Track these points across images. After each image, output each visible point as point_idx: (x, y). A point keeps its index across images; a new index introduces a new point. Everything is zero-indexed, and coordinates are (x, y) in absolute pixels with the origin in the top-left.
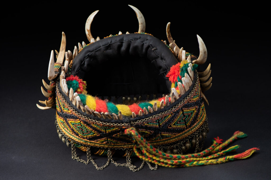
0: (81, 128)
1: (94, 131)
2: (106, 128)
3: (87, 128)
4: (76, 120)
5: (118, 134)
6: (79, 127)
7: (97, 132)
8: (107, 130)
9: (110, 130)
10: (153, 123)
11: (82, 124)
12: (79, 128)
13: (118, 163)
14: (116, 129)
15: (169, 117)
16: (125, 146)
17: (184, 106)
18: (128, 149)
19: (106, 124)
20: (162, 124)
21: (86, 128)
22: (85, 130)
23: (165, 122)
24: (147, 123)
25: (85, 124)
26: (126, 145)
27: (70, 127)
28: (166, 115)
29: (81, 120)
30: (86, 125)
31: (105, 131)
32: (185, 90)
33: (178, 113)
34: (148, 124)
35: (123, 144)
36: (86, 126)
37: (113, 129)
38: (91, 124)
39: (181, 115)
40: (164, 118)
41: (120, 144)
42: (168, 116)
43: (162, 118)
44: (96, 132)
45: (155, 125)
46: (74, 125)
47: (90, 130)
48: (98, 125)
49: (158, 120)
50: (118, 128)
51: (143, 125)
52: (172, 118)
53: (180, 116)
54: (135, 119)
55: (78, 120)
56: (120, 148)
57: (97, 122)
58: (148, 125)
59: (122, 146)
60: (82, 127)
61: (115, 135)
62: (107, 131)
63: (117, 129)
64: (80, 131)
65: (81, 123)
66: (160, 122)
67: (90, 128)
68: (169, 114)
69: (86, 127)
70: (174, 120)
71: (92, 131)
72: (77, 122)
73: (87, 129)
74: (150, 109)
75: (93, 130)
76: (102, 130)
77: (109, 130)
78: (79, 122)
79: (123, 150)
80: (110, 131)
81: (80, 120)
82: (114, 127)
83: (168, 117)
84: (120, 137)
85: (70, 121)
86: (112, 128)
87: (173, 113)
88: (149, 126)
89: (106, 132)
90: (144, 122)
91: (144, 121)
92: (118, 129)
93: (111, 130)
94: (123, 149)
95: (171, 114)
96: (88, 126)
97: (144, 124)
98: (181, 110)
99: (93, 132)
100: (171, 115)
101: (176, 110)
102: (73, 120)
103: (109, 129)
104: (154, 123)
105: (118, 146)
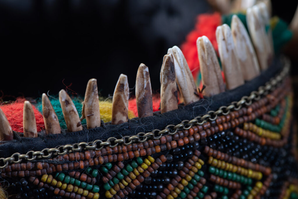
10: (74, 177)
15: (145, 166)
17: (212, 136)
20: (114, 192)
23: (129, 185)
24: (54, 175)
28: (132, 154)
32: (225, 80)
33: (186, 160)
34: (58, 180)
39: (197, 173)
40: (125, 168)
42: (141, 160)
43: (115, 163)
45: (86, 192)
49: (100, 167)
51: (37, 181)
52: (158, 176)
53: (193, 178)
54: (7, 144)
58: (55, 182)
66: (105, 179)
68: (144, 152)
70: (167, 190)
74: (68, 108)
83: (140, 165)
87: (163, 152)
88: (61, 188)
90: (40, 165)
91: (39, 159)
95: (157, 156)
97: (40, 177)
98: (198, 153)
100: (152, 159)
101: (175, 144)
104: (79, 179)
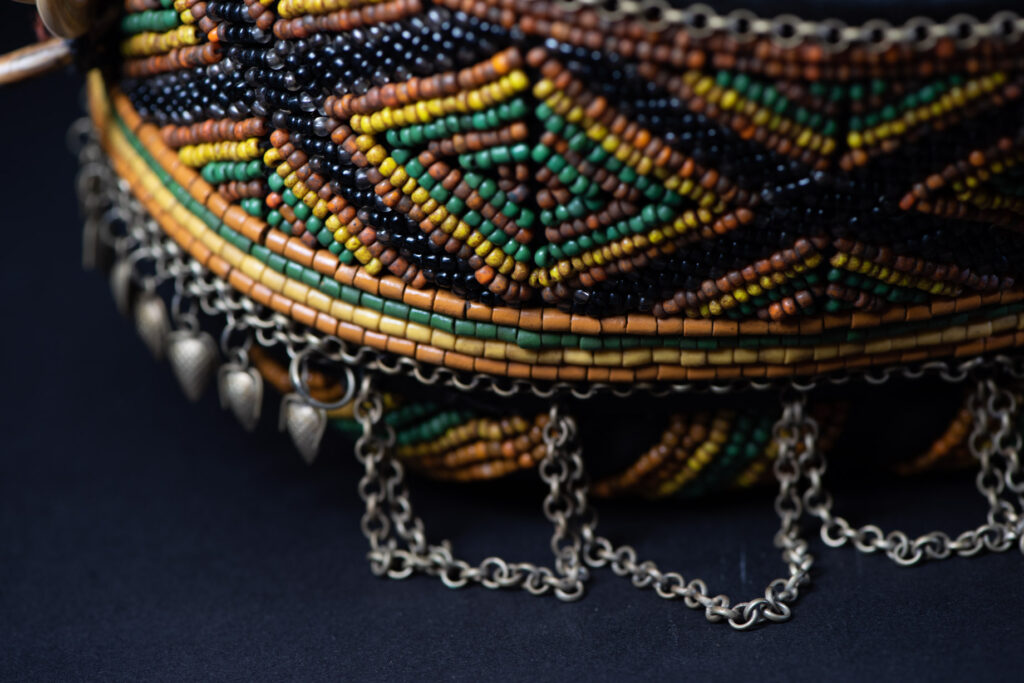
0: (521, 171)
1: (688, 167)
2: (856, 92)
3: (610, 143)
4: (466, 75)
5: (976, 157)
6: (500, 152)
7: (723, 182)
8: (855, 122)
9: (899, 116)
11: (541, 111)
12: (490, 172)
13: (912, 536)
14: (973, 88)
16: (987, 328)
18: (1000, 358)
19: (878, 36)
21: (596, 154)
22: (580, 183)
25: (596, 94)
26: (997, 305)
27: (356, 192)
29: (553, 55)
30: (598, 105)
31: (829, 146)
35: (975, 301)
36: (598, 119)
37: (937, 98)
38: (680, 70)
41: (939, 307)
44: (709, 178)
46: (426, 156)
47: (645, 164)
48: (773, 69)
50: (999, 78)
55: (499, 62)
56: (914, 366)
57: (763, 37)
59: (956, 334)
60: (540, 151)
61: (934, 181)
62: (854, 139)
63: (987, 84)
64: (499, 209)
65: (543, 87)
67: (642, 137)
69: (595, 132)
71: (660, 182)
72: (476, 99)
73: (610, 154)
75: (676, 158)
76: (804, 138)
77: (880, 122)
78: (517, 80)
79: (946, 377)
80: (898, 128)
81: (535, 55)
82: (953, 66)
84: (979, 200)
85: (371, 110)
86: (927, 93)
89: (843, 148)
92: (999, 90)
93: (910, 117)
94: (954, 372)
96: (619, 123)
99: (672, 183)
102: (429, 84)
103: (888, 112)
105: (911, 342)
